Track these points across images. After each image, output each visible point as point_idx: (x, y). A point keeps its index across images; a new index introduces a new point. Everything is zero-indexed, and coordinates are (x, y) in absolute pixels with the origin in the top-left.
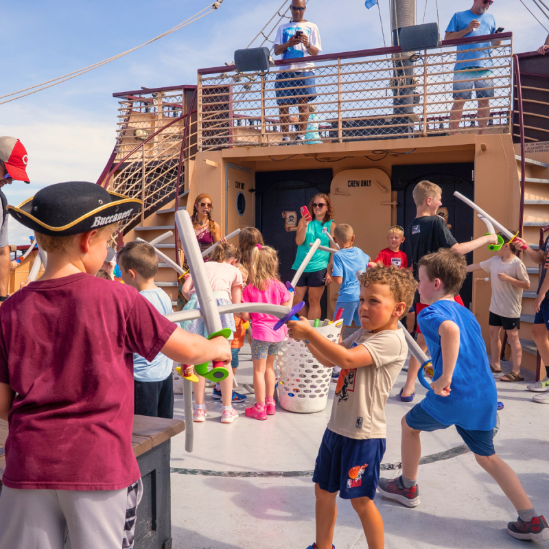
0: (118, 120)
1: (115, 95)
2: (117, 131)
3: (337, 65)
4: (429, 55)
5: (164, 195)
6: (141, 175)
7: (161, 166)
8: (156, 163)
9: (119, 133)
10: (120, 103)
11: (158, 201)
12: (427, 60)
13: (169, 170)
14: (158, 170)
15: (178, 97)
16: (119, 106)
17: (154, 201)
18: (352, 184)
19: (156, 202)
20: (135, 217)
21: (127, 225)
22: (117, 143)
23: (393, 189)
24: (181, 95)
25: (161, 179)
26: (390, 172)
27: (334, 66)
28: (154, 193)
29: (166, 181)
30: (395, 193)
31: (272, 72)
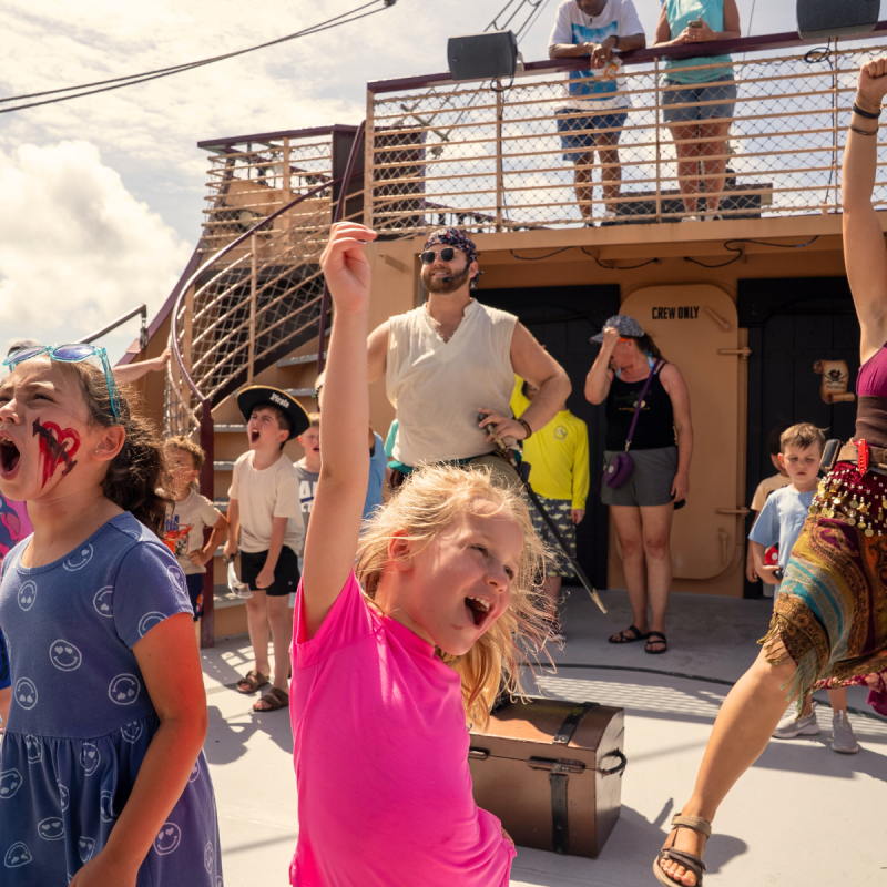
0: (207, 191)
1: (202, 145)
2: (204, 212)
3: (652, 72)
4: (843, 53)
5: (292, 331)
6: (248, 292)
7: (288, 276)
8: (278, 269)
9: (208, 215)
10: (210, 159)
11: (282, 341)
12: (839, 62)
13: (302, 283)
14: (282, 283)
15: (322, 148)
16: (209, 166)
17: (273, 342)
18: (660, 314)
19: (276, 345)
20: (235, 373)
21: (220, 386)
22: (204, 234)
23: (741, 324)
24: (328, 143)
25: (288, 300)
26: (734, 293)
27: (646, 74)
28: (273, 326)
29: (297, 305)
30: (744, 332)
31: (518, 86)
